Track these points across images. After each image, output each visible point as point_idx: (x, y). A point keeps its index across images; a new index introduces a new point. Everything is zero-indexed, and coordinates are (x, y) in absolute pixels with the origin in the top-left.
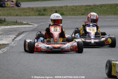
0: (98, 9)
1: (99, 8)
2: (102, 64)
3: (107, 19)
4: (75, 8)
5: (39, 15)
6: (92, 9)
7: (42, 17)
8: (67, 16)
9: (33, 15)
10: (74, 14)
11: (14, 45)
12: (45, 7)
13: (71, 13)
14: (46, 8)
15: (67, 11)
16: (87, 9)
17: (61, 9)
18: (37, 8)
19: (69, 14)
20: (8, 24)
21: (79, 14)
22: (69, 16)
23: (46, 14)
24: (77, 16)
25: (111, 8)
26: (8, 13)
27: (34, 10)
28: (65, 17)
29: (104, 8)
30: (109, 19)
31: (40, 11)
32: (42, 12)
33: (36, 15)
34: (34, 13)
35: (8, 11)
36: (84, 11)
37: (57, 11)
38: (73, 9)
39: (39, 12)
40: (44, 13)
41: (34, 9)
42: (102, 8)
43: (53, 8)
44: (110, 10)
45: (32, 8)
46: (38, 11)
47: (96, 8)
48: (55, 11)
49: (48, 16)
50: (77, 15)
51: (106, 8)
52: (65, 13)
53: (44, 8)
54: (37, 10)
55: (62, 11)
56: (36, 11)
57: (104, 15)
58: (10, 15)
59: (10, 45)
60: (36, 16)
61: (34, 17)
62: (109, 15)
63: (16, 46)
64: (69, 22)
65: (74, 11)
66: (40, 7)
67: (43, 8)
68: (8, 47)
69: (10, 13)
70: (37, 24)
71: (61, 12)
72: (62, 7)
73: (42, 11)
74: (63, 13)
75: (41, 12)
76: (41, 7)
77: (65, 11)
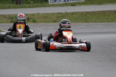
0: (70, 17)
1: (70, 15)
2: (73, 69)
3: (78, 26)
4: (47, 16)
5: (11, 22)
6: (63, 16)
8: (39, 23)
9: (5, 23)
10: (46, 22)
13: (43, 20)
15: (39, 18)
16: (58, 17)
17: (34, 16)
18: (9, 15)
19: (41, 21)
21: (51, 21)
22: (41, 23)
24: (48, 24)
25: (82, 16)
28: (36, 24)
29: (75, 15)
30: (80, 27)
31: (12, 18)
32: (15, 19)
33: (8, 23)
34: (6, 20)
36: (55, 18)
38: (45, 16)
39: (11, 19)
41: (6, 16)
42: (73, 16)
44: (81, 17)
45: (4, 15)
46: (11, 18)
47: (67, 15)
50: (48, 22)
51: (77, 16)
52: (37, 20)
54: (9, 17)
55: (34, 18)
57: (75, 22)
60: (9, 23)
62: (80, 22)
64: (41, 29)
65: (46, 19)
66: (12, 15)
71: (33, 19)
72: (34, 15)
74: (35, 20)
75: (13, 19)
76: (14, 15)
77: (37, 18)
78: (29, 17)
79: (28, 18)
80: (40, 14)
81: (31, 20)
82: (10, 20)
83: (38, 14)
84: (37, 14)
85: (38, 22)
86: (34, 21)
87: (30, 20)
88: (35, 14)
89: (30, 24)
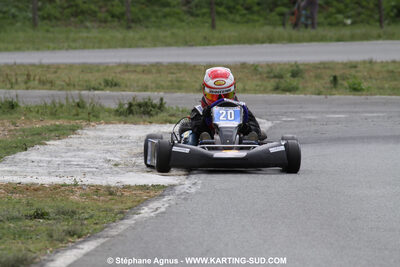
5: (277, 89)
7: (288, 96)
8: (371, 95)
9: (255, 91)
10: (395, 91)
11: (193, 190)
12: (296, 65)
13: (386, 86)
14: (301, 67)
15: (371, 78)
17: (353, 71)
18: (270, 66)
20: (173, 119)
22: (378, 96)
23: (300, 86)
26: (171, 81)
27: (260, 74)
28: (363, 97)
31: (280, 77)
32: (289, 80)
33: (265, 91)
34: (260, 83)
35: (173, 73)
37: (339, 78)
38: (392, 72)
39: (277, 80)
40: (295, 82)
41: (260, 69)
43: (325, 68)
45: (253, 65)
46: (275, 77)
48: (332, 78)
49: (305, 94)
52: (364, 85)
53: (295, 68)
54: (269, 73)
55: (355, 77)
56: (267, 77)
58: (179, 89)
59: (179, 190)
60: (267, 93)
61: (260, 95)
63: (197, 193)
64: (378, 117)
65: (396, 80)
66: (279, 64)
67: (292, 66)
68: (171, 197)
69: (177, 81)
70: (268, 120)
71: (351, 81)
72: (354, 66)
73: (289, 75)
74: (360, 84)
75: (282, 81)
76: (285, 64)
77: (365, 78)
78: (337, 74)
79: (335, 78)
80: (376, 63)
81: (346, 84)
82: (273, 83)
83: (371, 62)
84: (364, 62)
85: (369, 91)
86: (355, 89)
87: (342, 85)
88: (357, 63)
89: (342, 97)
